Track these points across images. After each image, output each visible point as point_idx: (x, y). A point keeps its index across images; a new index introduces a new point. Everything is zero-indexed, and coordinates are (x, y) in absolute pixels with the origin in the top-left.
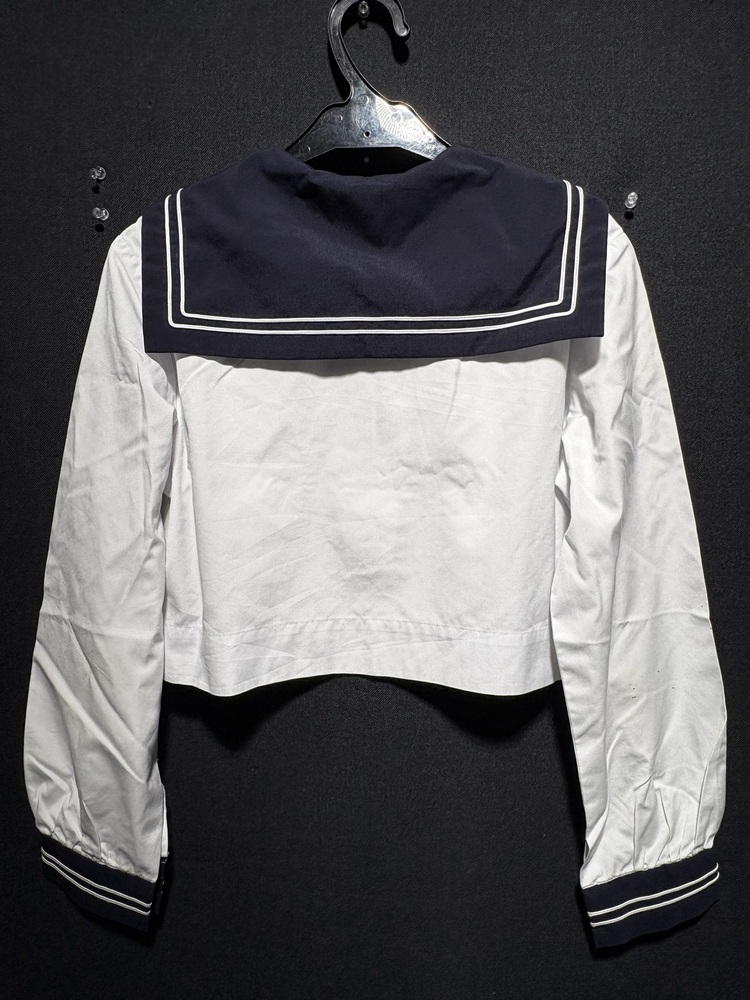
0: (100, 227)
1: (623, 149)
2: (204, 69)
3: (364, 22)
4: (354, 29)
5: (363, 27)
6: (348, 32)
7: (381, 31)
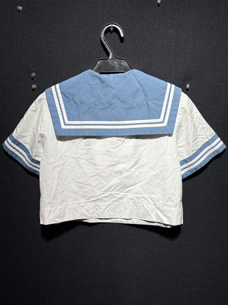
0: (34, 90)
1: (186, 71)
2: (65, 44)
3: (112, 31)
4: (109, 33)
5: (111, 33)
6: (107, 34)
7: (116, 34)
